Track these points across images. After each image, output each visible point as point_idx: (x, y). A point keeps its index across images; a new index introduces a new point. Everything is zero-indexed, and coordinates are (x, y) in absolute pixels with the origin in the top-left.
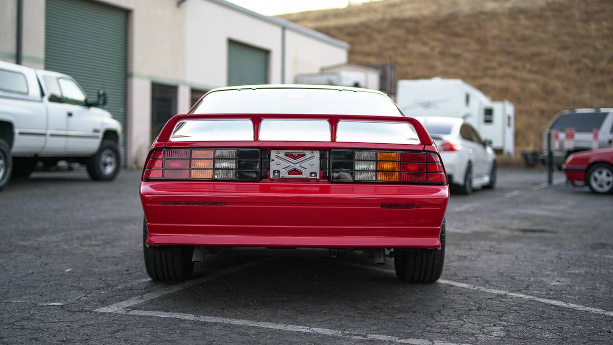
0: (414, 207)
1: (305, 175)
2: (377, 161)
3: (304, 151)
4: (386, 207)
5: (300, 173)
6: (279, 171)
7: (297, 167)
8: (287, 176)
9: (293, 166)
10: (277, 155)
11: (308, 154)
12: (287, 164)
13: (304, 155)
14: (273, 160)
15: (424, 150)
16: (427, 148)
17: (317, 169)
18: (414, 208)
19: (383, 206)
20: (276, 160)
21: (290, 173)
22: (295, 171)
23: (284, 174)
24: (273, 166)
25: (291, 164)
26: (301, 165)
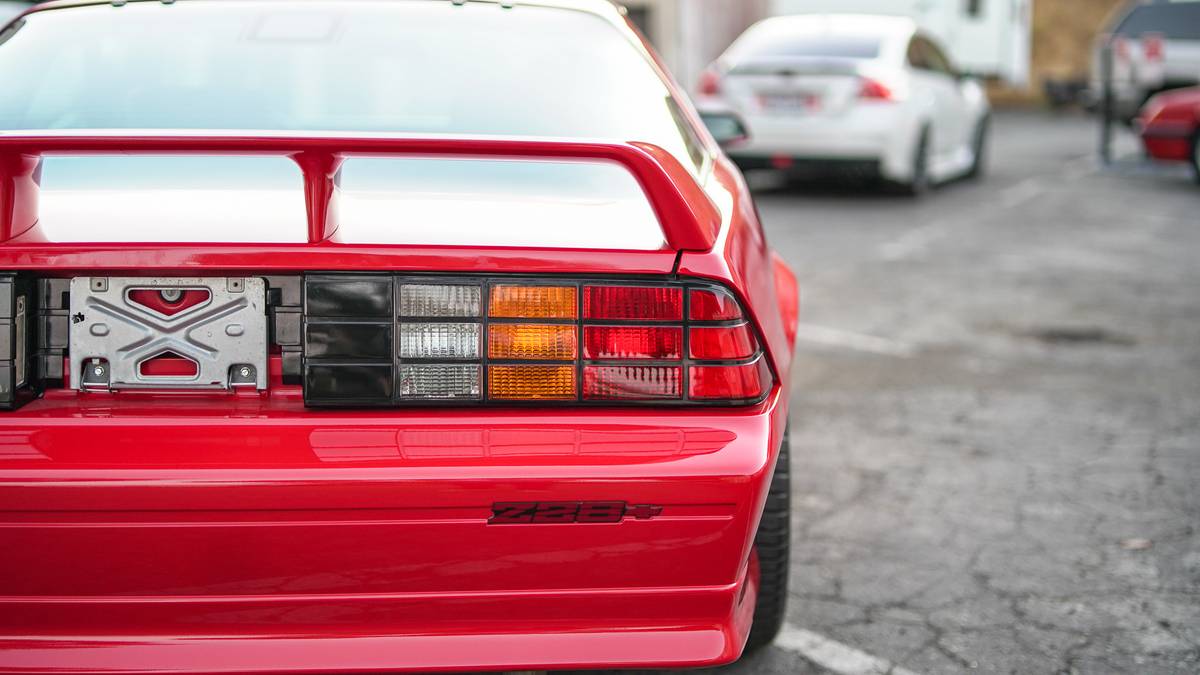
0: (624, 512)
1: (211, 374)
2: (486, 320)
3: (206, 281)
4: (516, 518)
5: (190, 367)
6: (104, 361)
7: (177, 342)
8: (135, 379)
9: (160, 341)
10: (97, 296)
11: (220, 289)
12: (137, 333)
13: (204, 295)
14: (80, 317)
15: (676, 273)
16: (691, 263)
17: (255, 352)
18: (627, 519)
19: (501, 512)
20: (93, 316)
21: (146, 368)
22: (168, 361)
23: (126, 373)
24: (81, 344)
25: (151, 331)
26: (194, 335)
